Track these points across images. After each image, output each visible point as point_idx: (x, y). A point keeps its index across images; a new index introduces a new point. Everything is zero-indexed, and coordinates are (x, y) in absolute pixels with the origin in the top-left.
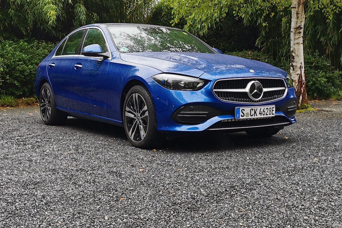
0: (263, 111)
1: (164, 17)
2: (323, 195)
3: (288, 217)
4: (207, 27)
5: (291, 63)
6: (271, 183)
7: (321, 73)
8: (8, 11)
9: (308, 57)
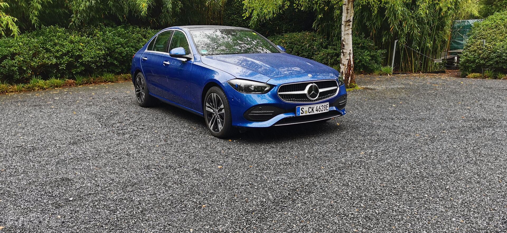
0: (319, 108)
1: (237, 3)
2: (368, 200)
3: (340, 229)
4: (272, 12)
5: (342, 50)
6: (326, 184)
7: (366, 53)
8: (108, 2)
9: (356, 38)
